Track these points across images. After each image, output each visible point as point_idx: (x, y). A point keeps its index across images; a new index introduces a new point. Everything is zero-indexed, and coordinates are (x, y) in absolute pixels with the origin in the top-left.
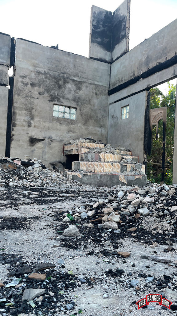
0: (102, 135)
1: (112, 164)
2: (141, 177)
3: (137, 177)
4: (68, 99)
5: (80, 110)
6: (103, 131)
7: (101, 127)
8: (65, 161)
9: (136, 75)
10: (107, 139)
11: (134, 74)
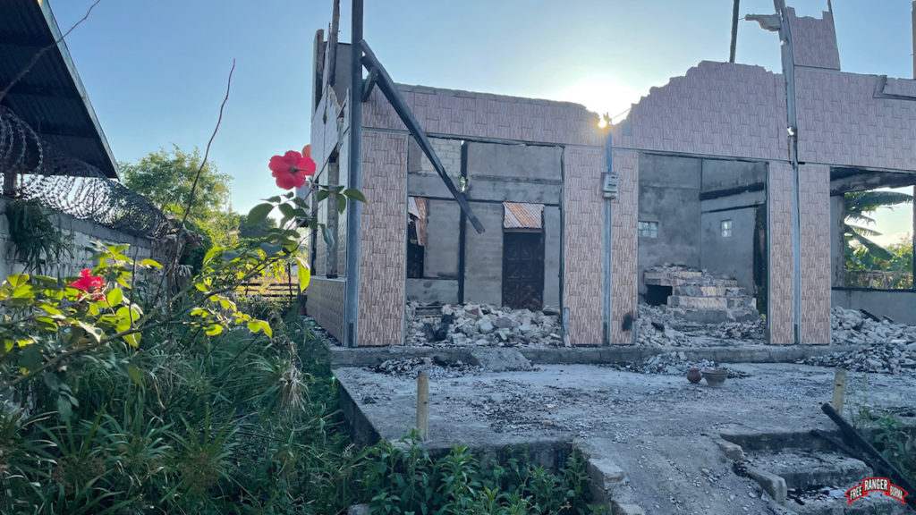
0: (692, 255)
1: (717, 299)
2: (751, 313)
3: (746, 313)
4: (646, 212)
5: (663, 225)
6: (694, 249)
7: (691, 244)
8: (646, 292)
9: (740, 184)
10: (699, 261)
11: (737, 183)
